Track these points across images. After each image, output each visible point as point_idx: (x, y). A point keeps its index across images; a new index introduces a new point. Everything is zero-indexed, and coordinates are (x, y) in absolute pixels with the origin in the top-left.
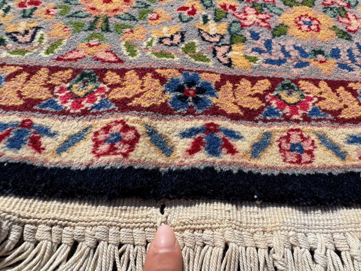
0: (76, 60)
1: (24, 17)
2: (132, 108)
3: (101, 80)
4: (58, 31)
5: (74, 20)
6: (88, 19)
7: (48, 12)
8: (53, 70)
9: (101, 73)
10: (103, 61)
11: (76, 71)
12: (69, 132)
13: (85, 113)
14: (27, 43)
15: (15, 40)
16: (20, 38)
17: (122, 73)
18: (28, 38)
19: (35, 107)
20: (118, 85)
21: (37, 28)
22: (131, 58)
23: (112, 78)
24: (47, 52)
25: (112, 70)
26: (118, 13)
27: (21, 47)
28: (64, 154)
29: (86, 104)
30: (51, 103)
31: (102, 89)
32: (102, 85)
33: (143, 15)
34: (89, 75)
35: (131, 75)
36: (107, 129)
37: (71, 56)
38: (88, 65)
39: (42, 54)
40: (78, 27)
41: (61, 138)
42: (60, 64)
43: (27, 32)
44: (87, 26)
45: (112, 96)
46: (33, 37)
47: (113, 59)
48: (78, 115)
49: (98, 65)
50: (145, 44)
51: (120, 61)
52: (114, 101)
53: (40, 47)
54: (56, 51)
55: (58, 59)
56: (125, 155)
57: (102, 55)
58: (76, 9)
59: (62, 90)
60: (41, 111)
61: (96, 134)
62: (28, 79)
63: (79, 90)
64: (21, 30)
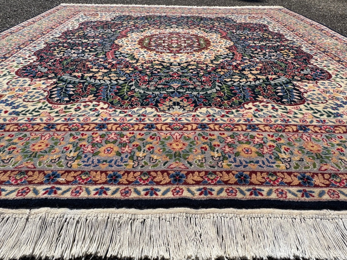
0: (21, 168)
1: (9, 154)
2: (32, 183)
3: (26, 174)
4: (19, 158)
5: (25, 154)
6: (30, 153)
7: (18, 151)
8: (12, 171)
9: (27, 172)
10: (29, 168)
11: (20, 171)
12: (11, 190)
13: (18, 184)
14: (7, 163)
15: (3, 162)
16: (5, 161)
17: (34, 172)
18: (8, 161)
19: (3, 183)
20: (31, 176)
21: (12, 158)
22: (39, 167)
23: (30, 173)
24: (12, 166)
25: (31, 171)
26: (42, 150)
27: (5, 164)
28: (7, 196)
29: (19, 182)
30: (8, 182)
31: (26, 177)
32: (26, 176)
33: (50, 151)
34: (23, 172)
35: (37, 173)
36: (22, 189)
37: (20, 167)
38: (23, 169)
39: (11, 167)
40: (26, 156)
41: (7, 192)
42: (15, 169)
43: (8, 159)
44: (29, 155)
45: (28, 180)
46: (10, 161)
47: (33, 167)
48: (16, 185)
49: (27, 169)
50: (46, 162)
51: (35, 168)
52: (28, 181)
53: (11, 164)
54: (15, 165)
55: (15, 168)
56: (24, 196)
57: (29, 166)
58: (27, 150)
59: (13, 177)
60: (4, 185)
61: (19, 190)
62: (4, 175)
63: (18, 177)
64: (6, 158)
